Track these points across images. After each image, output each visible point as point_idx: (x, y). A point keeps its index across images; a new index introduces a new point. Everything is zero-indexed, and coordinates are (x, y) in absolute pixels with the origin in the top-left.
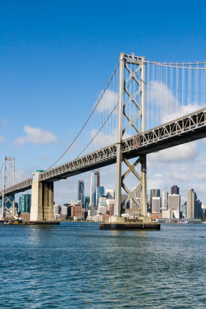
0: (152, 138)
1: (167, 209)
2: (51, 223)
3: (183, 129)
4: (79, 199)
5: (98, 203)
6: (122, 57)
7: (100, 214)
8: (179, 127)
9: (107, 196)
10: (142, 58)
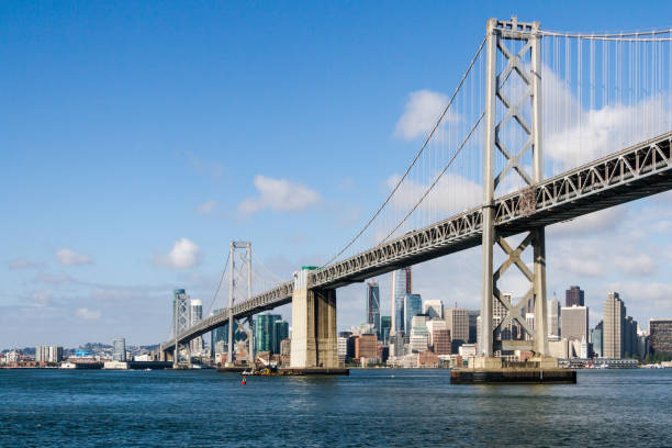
0: (564, 193)
1: (559, 339)
2: (333, 372)
3: (638, 171)
4: (370, 322)
5: (409, 328)
6: (491, 27)
7: (415, 352)
8: (628, 166)
9: (427, 315)
10: (534, 25)
